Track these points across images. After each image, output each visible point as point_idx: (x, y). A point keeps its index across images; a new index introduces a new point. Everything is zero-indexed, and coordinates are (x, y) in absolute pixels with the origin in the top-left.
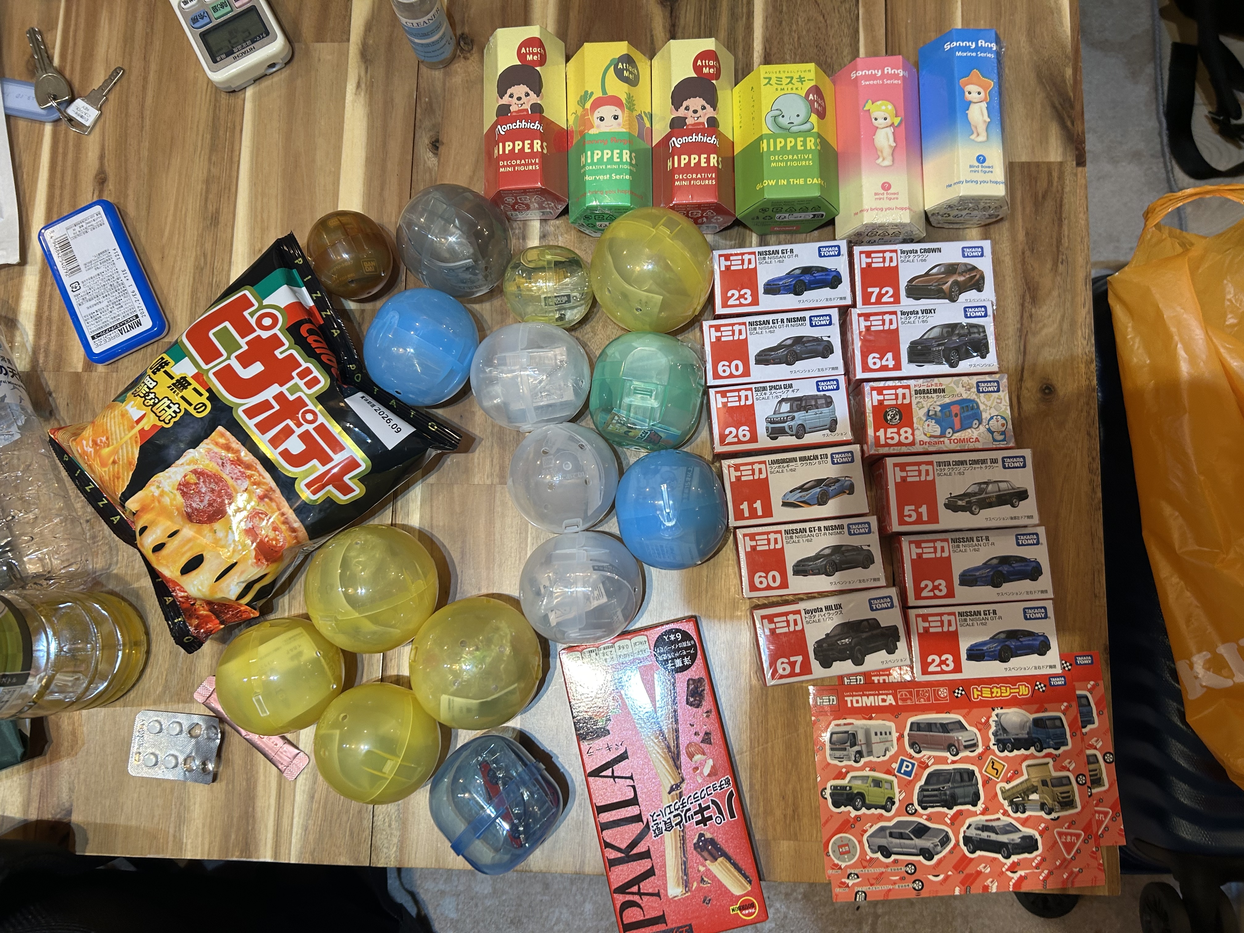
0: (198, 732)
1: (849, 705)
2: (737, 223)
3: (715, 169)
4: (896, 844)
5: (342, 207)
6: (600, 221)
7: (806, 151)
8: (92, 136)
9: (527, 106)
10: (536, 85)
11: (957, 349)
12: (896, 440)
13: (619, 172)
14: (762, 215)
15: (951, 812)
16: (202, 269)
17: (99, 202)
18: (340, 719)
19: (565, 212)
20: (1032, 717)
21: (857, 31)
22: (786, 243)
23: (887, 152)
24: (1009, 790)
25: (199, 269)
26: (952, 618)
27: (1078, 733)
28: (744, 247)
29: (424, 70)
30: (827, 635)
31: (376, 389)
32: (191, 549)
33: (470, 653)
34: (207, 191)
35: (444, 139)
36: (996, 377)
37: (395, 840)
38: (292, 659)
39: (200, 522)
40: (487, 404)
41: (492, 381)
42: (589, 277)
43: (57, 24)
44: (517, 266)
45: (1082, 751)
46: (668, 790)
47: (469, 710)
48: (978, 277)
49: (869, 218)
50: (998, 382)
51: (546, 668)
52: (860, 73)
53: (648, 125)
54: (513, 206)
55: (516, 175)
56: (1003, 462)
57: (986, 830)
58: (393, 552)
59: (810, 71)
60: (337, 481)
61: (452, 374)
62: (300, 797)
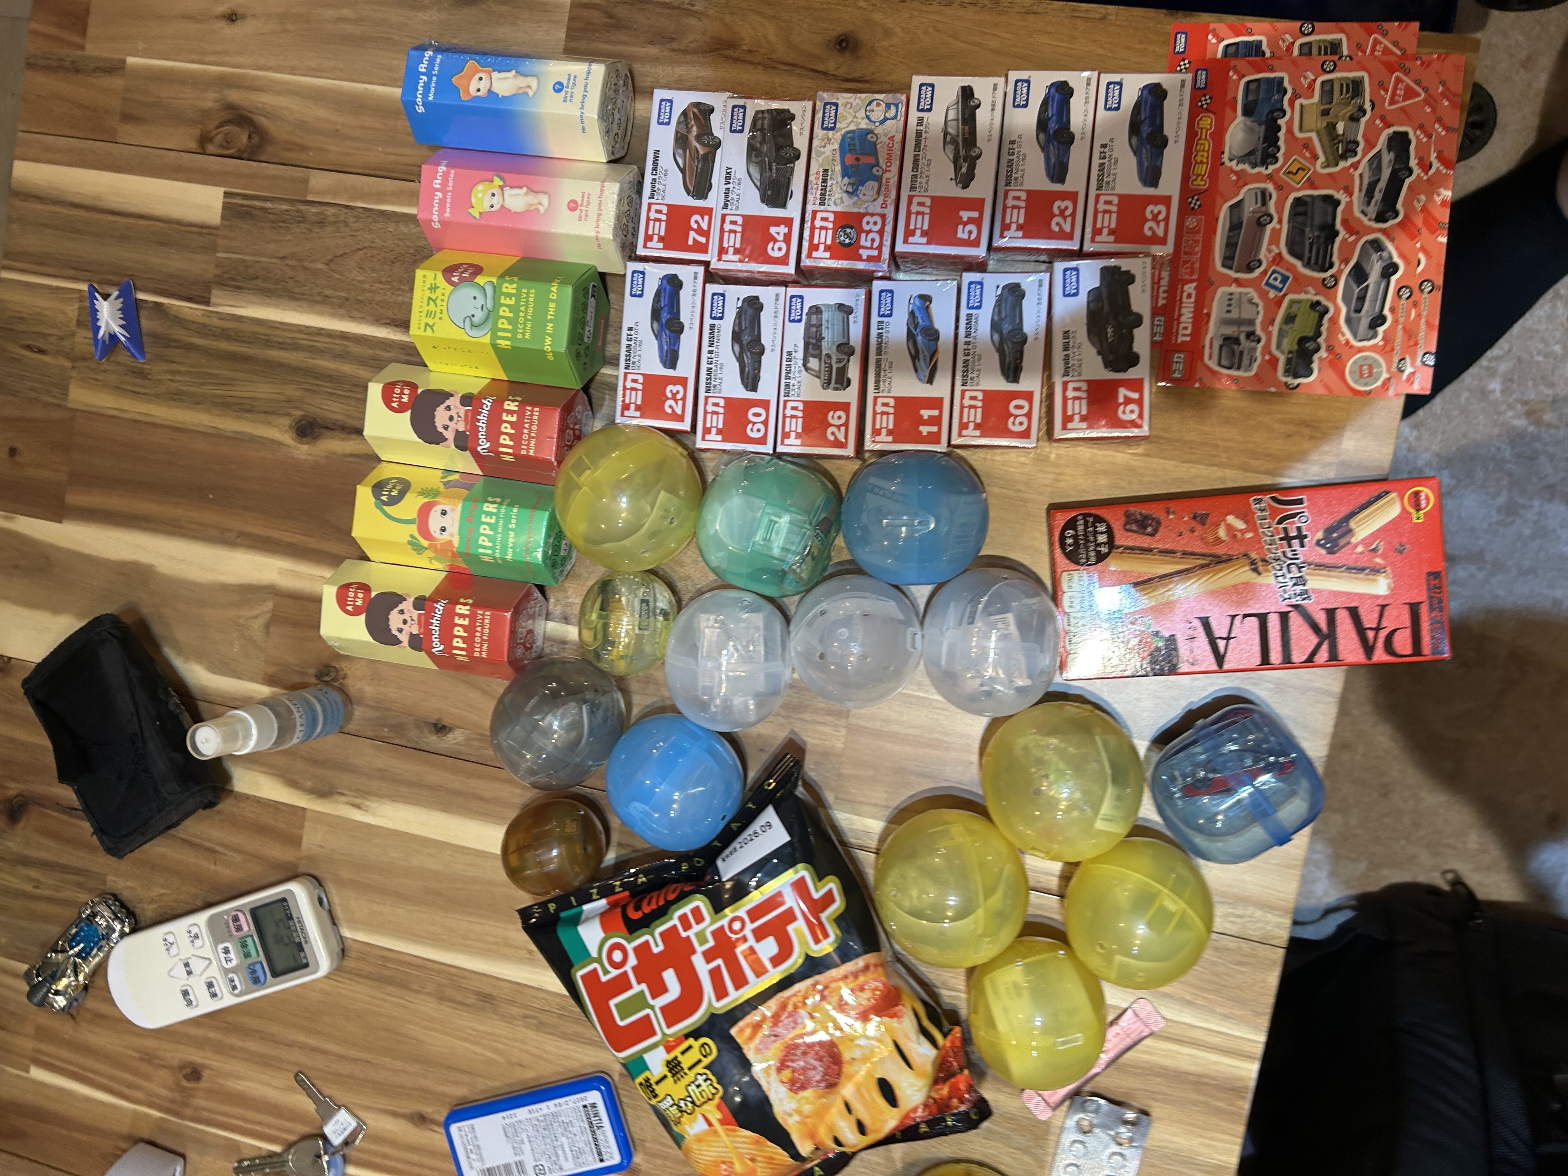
0: (1086, 1123)
1: (1188, 339)
2: (586, 389)
3: (522, 405)
4: (1370, 306)
5: (496, 849)
6: (559, 551)
7: (518, 296)
8: (368, 1121)
9: (416, 614)
10: (392, 600)
11: (779, 148)
12: (877, 237)
13: (507, 520)
14: (583, 359)
15: (1342, 233)
16: (541, 1023)
17: (447, 1126)
18: (1102, 951)
19: (541, 589)
20: (1240, 118)
21: (382, 213)
22: (620, 335)
23: (532, 199)
24: (1327, 159)
25: (540, 1026)
26: (1102, 199)
27: (1270, 62)
28: (616, 386)
29: (350, 728)
30: (1099, 353)
31: (716, 843)
32: (868, 1090)
33: (1049, 787)
34: (452, 1001)
35: (434, 717)
36: (819, 105)
37: (1259, 913)
38: (1019, 995)
39: (839, 1074)
40: (752, 717)
41: (727, 707)
42: (624, 573)
43: (235, 1140)
44: (597, 655)
45: (1294, 62)
46: (1254, 575)
47: (1118, 798)
48: (695, 110)
49: (607, 231)
50: (826, 104)
51: (1081, 699)
52: (435, 218)
53: (456, 476)
54: (527, 649)
55: (493, 639)
56: (923, 110)
57: (1373, 192)
58: (911, 856)
59: (424, 276)
60: (817, 906)
61: (711, 752)
62: (1187, 1017)
